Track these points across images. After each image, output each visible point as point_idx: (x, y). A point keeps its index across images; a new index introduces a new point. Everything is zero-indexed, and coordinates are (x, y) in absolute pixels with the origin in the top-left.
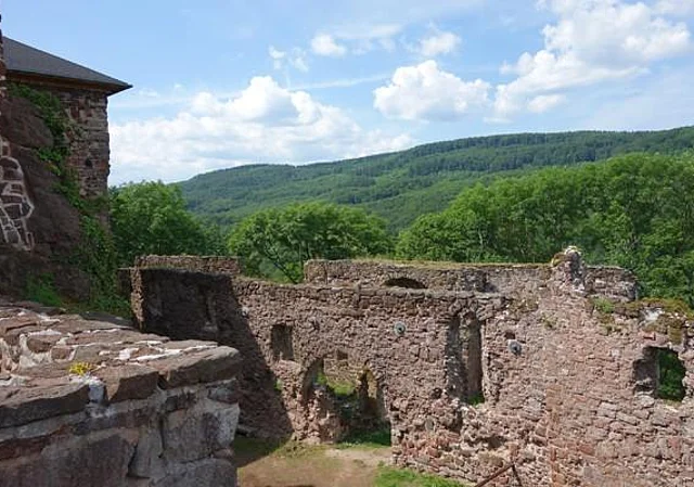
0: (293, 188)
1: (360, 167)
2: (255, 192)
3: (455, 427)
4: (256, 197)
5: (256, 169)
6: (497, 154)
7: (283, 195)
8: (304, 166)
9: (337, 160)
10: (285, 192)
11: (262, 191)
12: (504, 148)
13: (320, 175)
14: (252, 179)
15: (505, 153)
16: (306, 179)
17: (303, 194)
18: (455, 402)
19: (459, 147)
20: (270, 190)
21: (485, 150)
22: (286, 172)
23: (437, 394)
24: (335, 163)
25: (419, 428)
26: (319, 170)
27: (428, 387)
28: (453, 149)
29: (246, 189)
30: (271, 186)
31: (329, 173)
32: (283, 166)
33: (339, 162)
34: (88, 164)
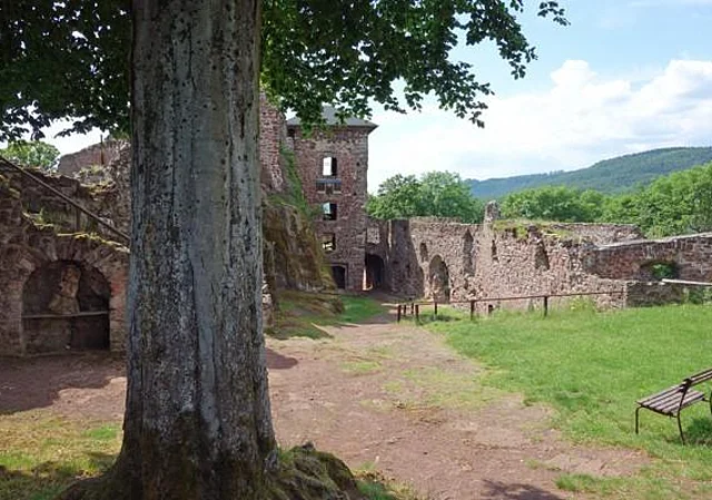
18: (467, 275)
23: (461, 273)
27: (459, 269)
34: (358, 164)
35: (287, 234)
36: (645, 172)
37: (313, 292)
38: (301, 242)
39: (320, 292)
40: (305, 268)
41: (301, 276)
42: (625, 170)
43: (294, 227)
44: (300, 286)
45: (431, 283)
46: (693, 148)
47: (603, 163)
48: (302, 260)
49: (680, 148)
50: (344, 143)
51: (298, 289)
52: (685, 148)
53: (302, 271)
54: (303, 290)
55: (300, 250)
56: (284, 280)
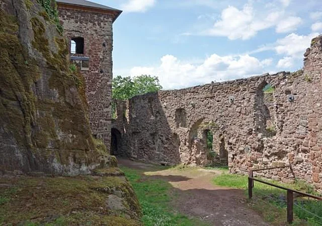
3: (260, 149)
18: (260, 135)
23: (250, 132)
25: (242, 152)
27: (246, 129)
34: (104, 45)
35: (26, 57)
37: (81, 176)
38: (56, 75)
39: (94, 173)
40: (65, 129)
41: (57, 146)
43: (41, 44)
44: (56, 165)
45: (190, 147)
48: (59, 113)
50: (90, 25)
51: (51, 173)
53: (60, 135)
54: (63, 174)
55: (56, 92)
56: (19, 155)
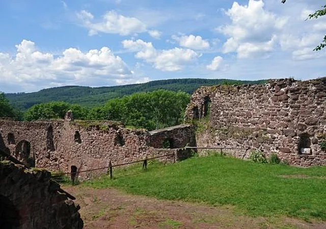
0: (90, 97)
1: (123, 89)
2: (71, 99)
3: (49, 157)
4: (72, 101)
5: (73, 88)
6: (185, 87)
7: (85, 101)
8: (97, 88)
9: (113, 86)
10: (87, 100)
11: (75, 99)
12: (188, 85)
13: (104, 92)
14: (70, 93)
15: (188, 87)
16: (97, 94)
17: (95, 101)
18: (49, 151)
19: (169, 83)
20: (79, 98)
21: (180, 85)
22: (88, 90)
23: (45, 149)
24: (112, 87)
25: (42, 159)
26: (104, 90)
27: (43, 147)
28: (166, 84)
29: (67, 97)
30: (80, 96)
31: (109, 92)
32: (86, 87)
33: (114, 87)
36: (63, 95)
42: (54, 94)
46: (82, 87)
47: (44, 90)
49: (77, 86)
52: (79, 86)
